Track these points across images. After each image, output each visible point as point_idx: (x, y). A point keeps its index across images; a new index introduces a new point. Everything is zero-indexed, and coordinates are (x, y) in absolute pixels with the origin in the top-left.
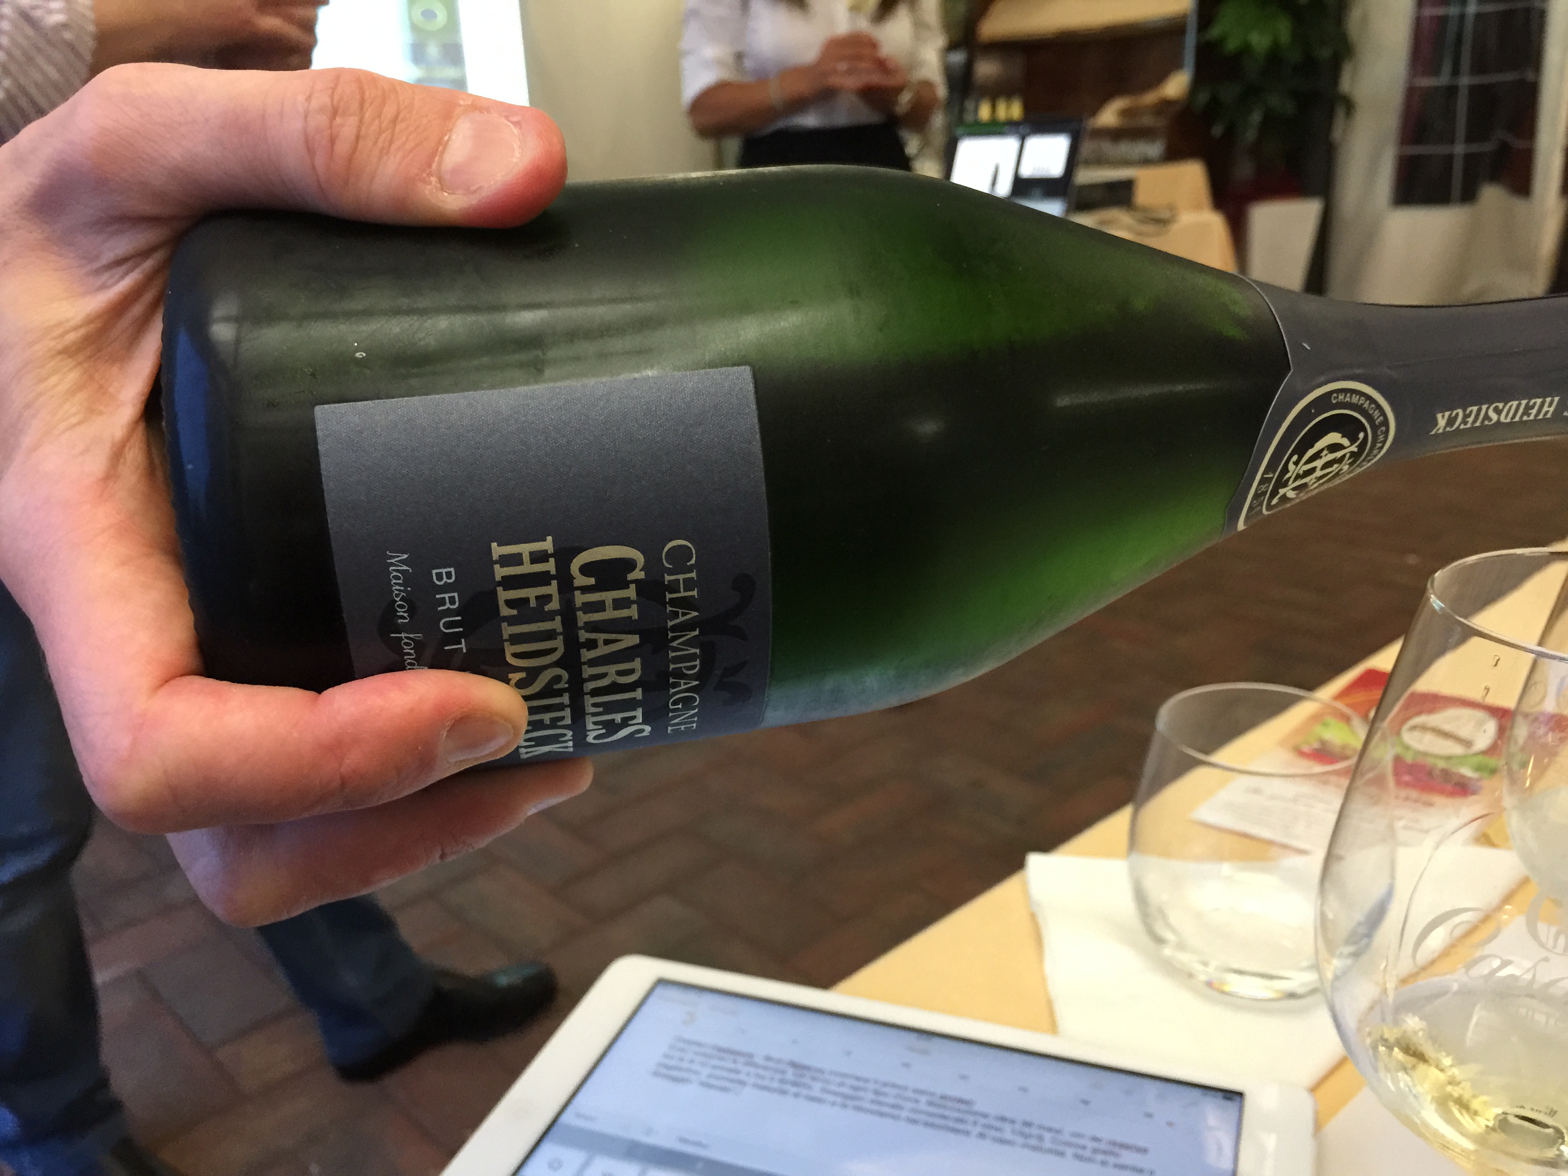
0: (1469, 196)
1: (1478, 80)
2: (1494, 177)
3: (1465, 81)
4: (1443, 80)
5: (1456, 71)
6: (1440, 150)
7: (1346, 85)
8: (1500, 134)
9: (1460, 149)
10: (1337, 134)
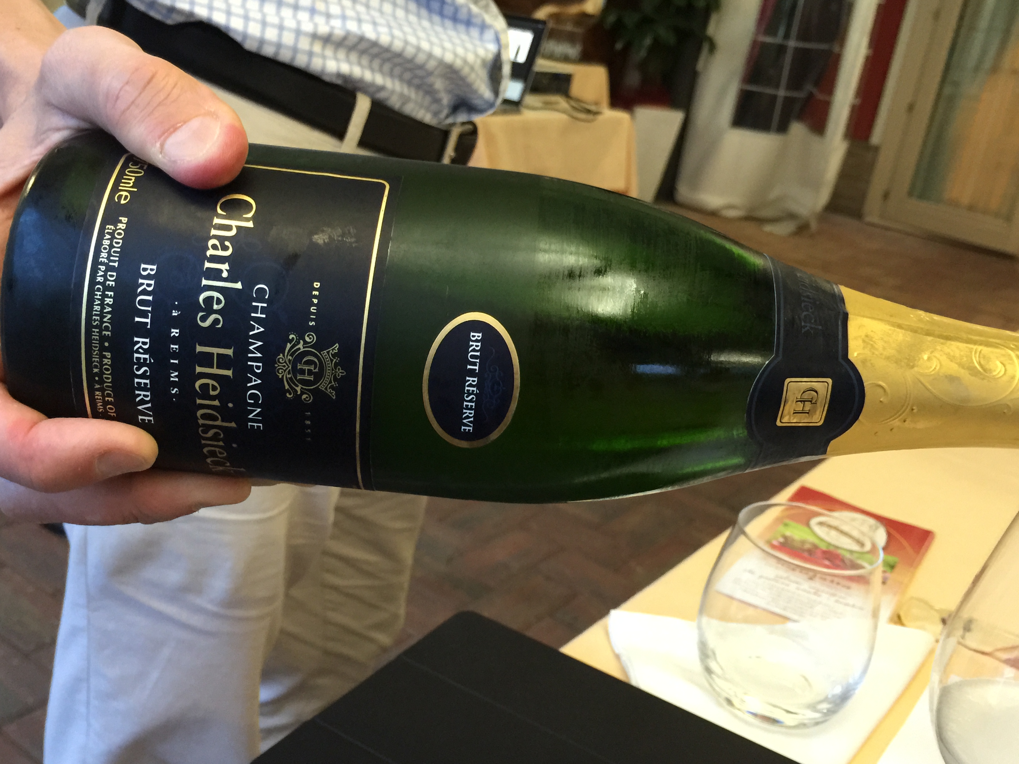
0: (783, 128)
1: (801, 45)
2: (800, 117)
3: (792, 44)
4: (777, 40)
5: (787, 36)
6: (769, 91)
7: (711, 30)
8: (809, 87)
9: (782, 93)
10: (700, 66)
